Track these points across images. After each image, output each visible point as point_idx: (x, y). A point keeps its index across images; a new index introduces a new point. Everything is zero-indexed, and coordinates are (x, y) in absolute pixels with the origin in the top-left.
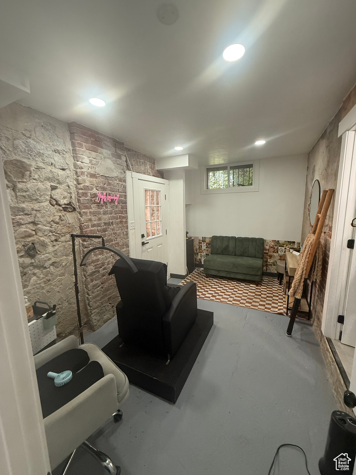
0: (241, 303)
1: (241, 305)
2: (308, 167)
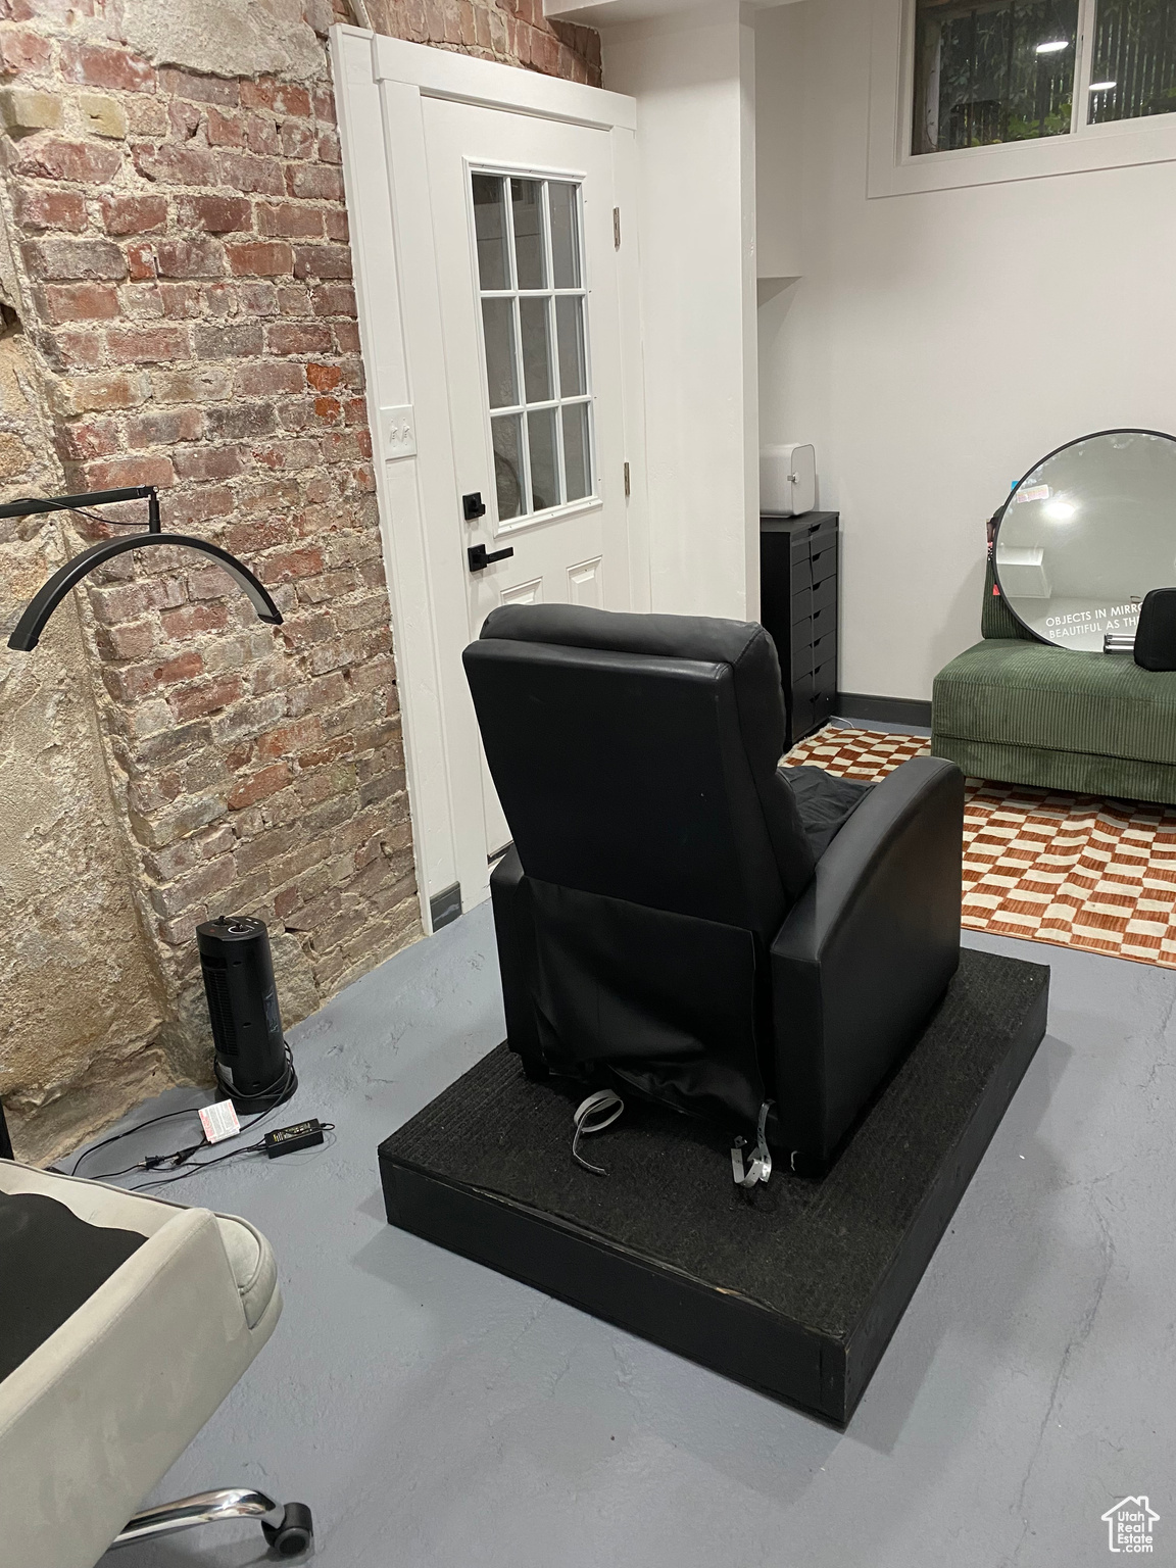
0: (1132, 939)
1: (1128, 949)
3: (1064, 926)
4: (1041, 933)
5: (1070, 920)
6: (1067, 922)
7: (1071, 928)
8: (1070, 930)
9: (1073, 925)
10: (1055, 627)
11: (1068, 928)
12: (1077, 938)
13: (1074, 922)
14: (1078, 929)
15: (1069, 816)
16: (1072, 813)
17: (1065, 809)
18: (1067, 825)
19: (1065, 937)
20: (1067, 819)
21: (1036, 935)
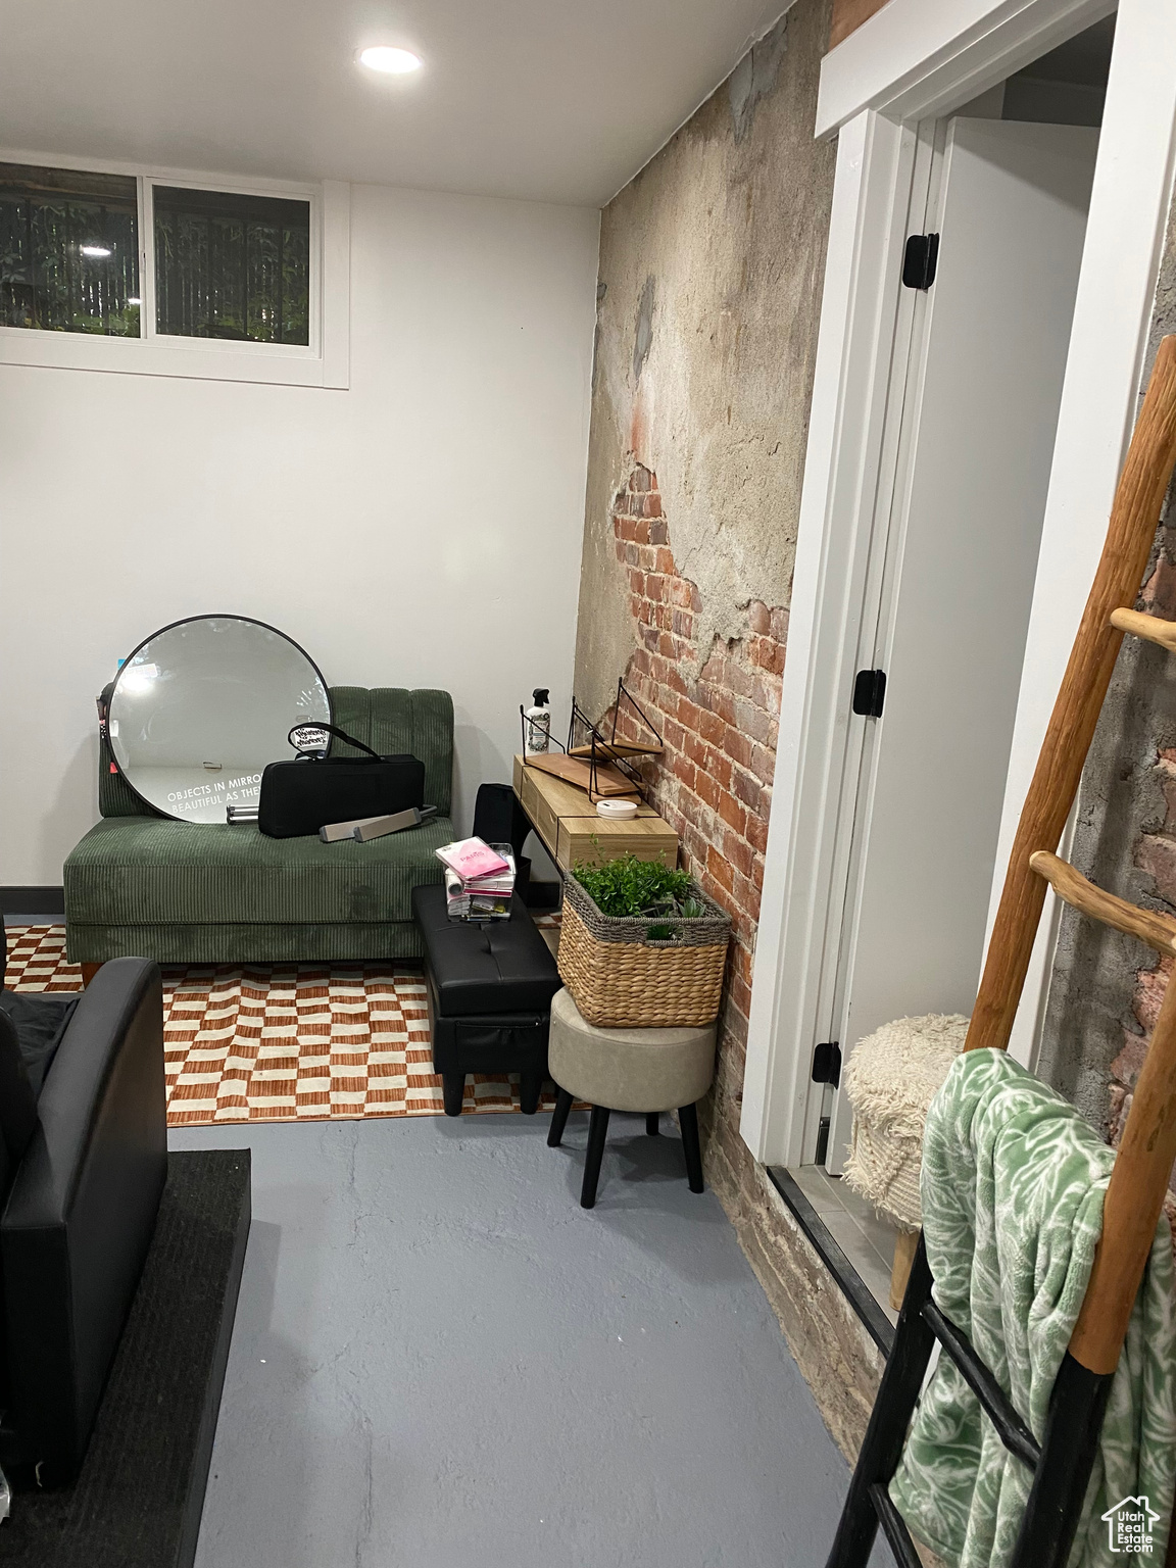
0: (304, 1099)
1: (303, 1110)
2: (603, 287)
3: (241, 1102)
4: (221, 1114)
5: (244, 1094)
6: (242, 1097)
7: (247, 1102)
8: (246, 1105)
9: (248, 1098)
10: (177, 802)
11: (244, 1103)
12: (255, 1111)
13: (247, 1095)
14: (254, 1102)
15: (214, 987)
16: (216, 984)
17: (208, 981)
18: (215, 997)
19: (244, 1113)
20: (213, 991)
21: (216, 1118)
